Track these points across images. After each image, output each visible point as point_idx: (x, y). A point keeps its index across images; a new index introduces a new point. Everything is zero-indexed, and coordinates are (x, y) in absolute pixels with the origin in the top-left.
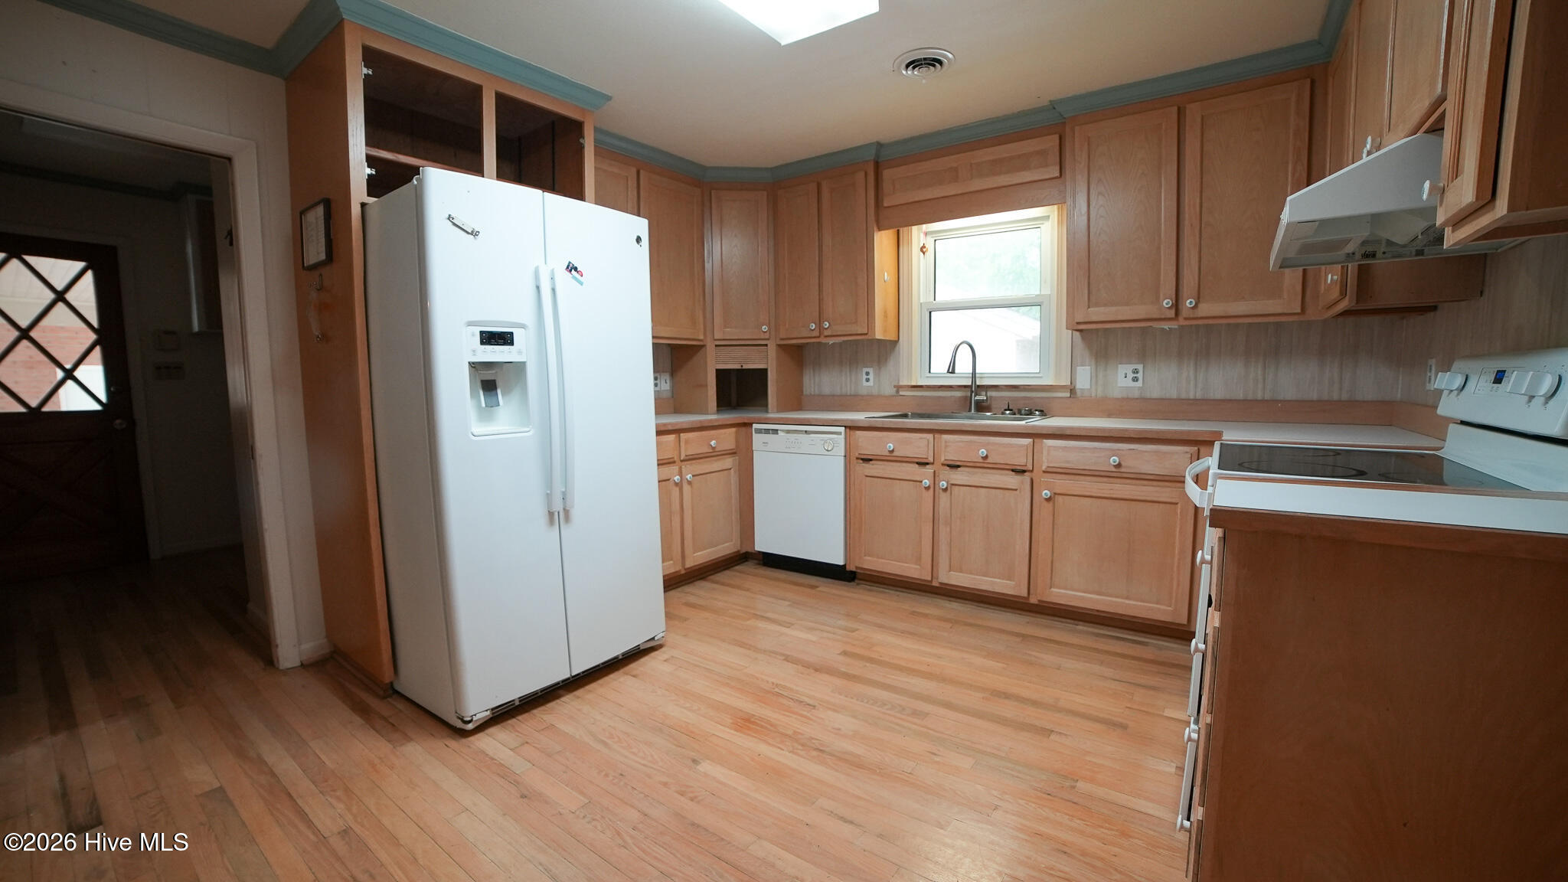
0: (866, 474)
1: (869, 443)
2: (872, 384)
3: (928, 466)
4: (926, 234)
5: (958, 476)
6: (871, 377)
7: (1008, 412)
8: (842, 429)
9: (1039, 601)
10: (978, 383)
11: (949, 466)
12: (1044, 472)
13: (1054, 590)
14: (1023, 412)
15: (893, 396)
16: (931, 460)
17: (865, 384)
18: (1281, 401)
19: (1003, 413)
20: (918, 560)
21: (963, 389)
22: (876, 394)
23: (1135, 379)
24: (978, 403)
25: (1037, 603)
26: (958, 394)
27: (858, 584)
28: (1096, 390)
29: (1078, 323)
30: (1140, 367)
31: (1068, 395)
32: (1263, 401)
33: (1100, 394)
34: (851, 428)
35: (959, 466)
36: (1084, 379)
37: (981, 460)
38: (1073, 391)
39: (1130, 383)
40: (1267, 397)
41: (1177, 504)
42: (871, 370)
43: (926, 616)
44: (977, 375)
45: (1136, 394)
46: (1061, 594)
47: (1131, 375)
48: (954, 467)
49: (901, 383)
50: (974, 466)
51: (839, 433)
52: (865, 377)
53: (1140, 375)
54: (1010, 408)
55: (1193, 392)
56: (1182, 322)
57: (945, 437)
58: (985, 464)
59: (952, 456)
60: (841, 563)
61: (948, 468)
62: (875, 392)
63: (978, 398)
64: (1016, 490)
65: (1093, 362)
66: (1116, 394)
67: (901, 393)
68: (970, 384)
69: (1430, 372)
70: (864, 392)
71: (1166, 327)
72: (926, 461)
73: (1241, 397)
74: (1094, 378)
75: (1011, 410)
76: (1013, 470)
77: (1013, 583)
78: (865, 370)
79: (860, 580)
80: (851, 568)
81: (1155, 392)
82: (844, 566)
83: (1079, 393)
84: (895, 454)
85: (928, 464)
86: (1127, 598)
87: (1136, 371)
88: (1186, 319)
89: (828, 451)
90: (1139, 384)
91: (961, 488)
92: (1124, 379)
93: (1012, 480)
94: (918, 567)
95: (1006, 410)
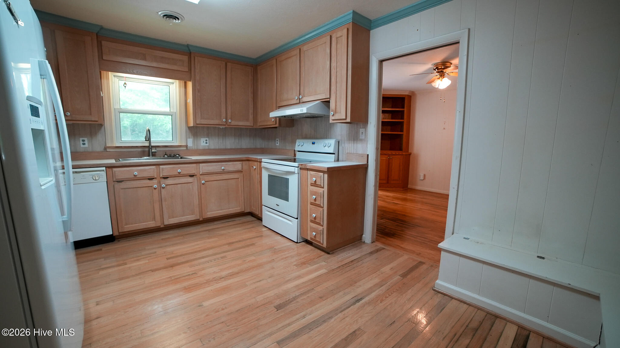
0: (122, 188)
1: (120, 173)
2: (87, 146)
3: (153, 180)
4: (114, 76)
5: (169, 181)
6: (86, 142)
7: (166, 156)
8: (104, 168)
9: (203, 219)
10: (152, 145)
11: (163, 178)
12: (200, 175)
13: (208, 213)
14: (172, 156)
15: (103, 152)
16: (156, 176)
17: (82, 146)
18: (243, 149)
19: (164, 156)
20: (154, 219)
21: (143, 147)
22: (91, 150)
23: (206, 143)
24: (152, 152)
25: (202, 220)
26: (140, 150)
27: (119, 241)
28: (194, 147)
29: (197, 124)
30: (207, 139)
31: (185, 149)
32: (239, 149)
33: (196, 148)
34: (109, 167)
35: (168, 178)
36: (190, 143)
37: (178, 174)
38: (187, 146)
39: (205, 144)
40: (240, 148)
41: (239, 178)
42: (86, 139)
43: (169, 238)
44: (151, 142)
45: (207, 148)
46: (210, 214)
47: (205, 142)
48: (165, 178)
49: (107, 145)
50: (175, 176)
51: (103, 171)
52: (81, 142)
53: (208, 142)
54: (167, 154)
55: (222, 147)
56: (227, 126)
57: (161, 167)
58: (180, 175)
59: (165, 174)
60: (111, 233)
61: (163, 179)
62: (90, 150)
63: (153, 151)
64: (192, 182)
65: (193, 137)
66: (201, 148)
67: (107, 150)
68: (148, 145)
69: (277, 141)
70: (82, 150)
71: (221, 127)
72: (154, 177)
73: (234, 148)
74: (194, 142)
75: (167, 155)
76: (190, 176)
77: (194, 215)
78: (81, 139)
79: (118, 239)
80: (116, 234)
81: (212, 147)
82: (112, 235)
83: (188, 147)
84: (137, 176)
85: (153, 179)
86: (229, 209)
87: (206, 140)
88: (228, 125)
89: (96, 180)
90: (208, 144)
91: (170, 186)
92: (203, 143)
93: (190, 180)
94: (154, 222)
95: (165, 155)
